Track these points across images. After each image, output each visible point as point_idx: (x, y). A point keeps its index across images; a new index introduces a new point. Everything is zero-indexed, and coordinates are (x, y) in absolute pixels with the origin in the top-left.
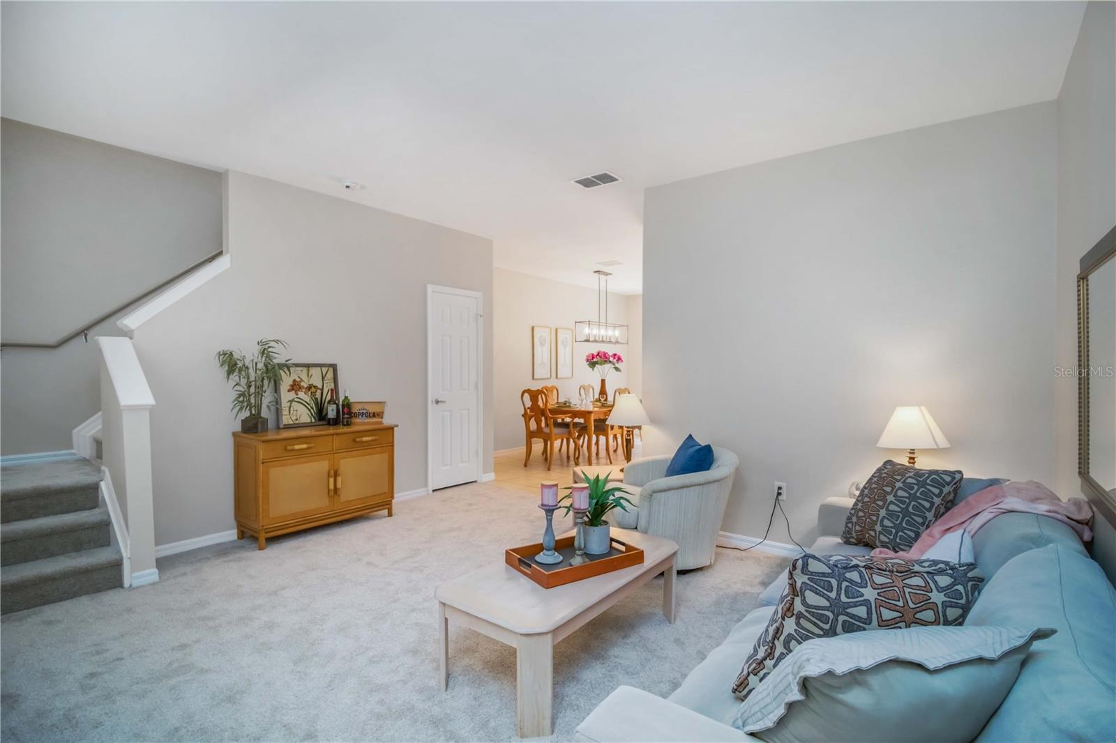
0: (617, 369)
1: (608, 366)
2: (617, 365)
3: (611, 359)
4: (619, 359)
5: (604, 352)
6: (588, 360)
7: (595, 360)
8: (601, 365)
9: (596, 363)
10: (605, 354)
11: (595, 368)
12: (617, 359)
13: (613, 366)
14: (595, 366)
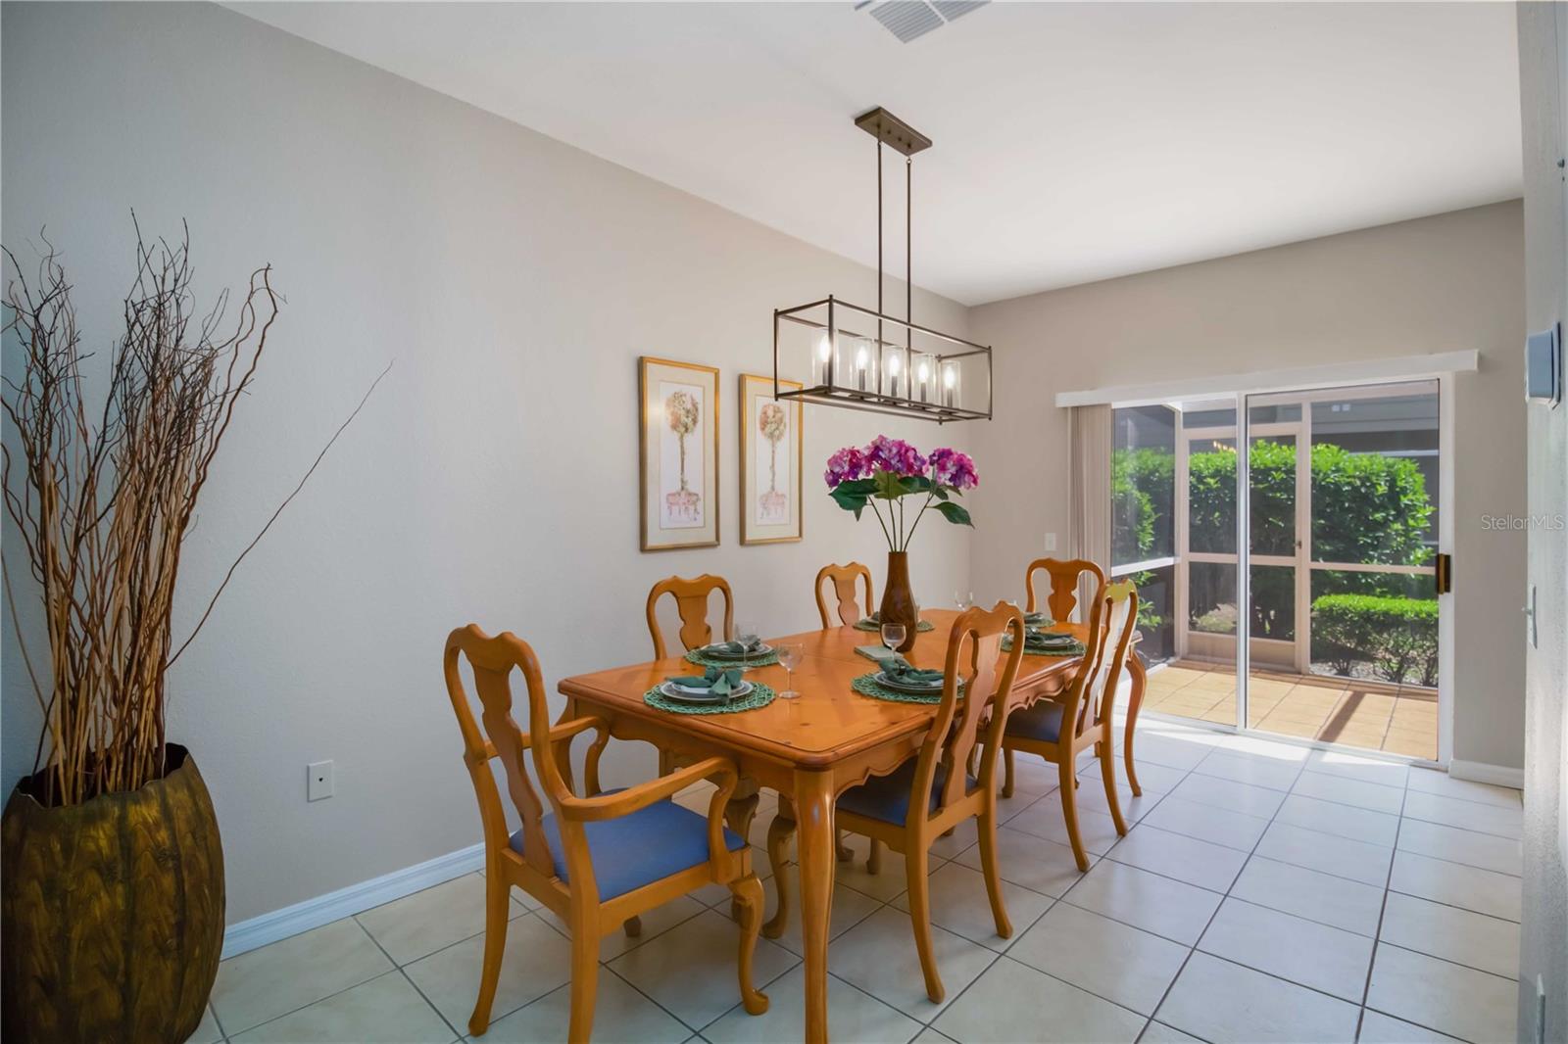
0: (953, 513)
1: (914, 502)
2: (953, 497)
3: (929, 473)
4: (963, 471)
5: (901, 444)
6: (833, 479)
7: (861, 476)
8: (889, 496)
9: (869, 487)
10: (903, 450)
11: (867, 510)
12: (952, 469)
13: (937, 500)
14: (864, 501)
